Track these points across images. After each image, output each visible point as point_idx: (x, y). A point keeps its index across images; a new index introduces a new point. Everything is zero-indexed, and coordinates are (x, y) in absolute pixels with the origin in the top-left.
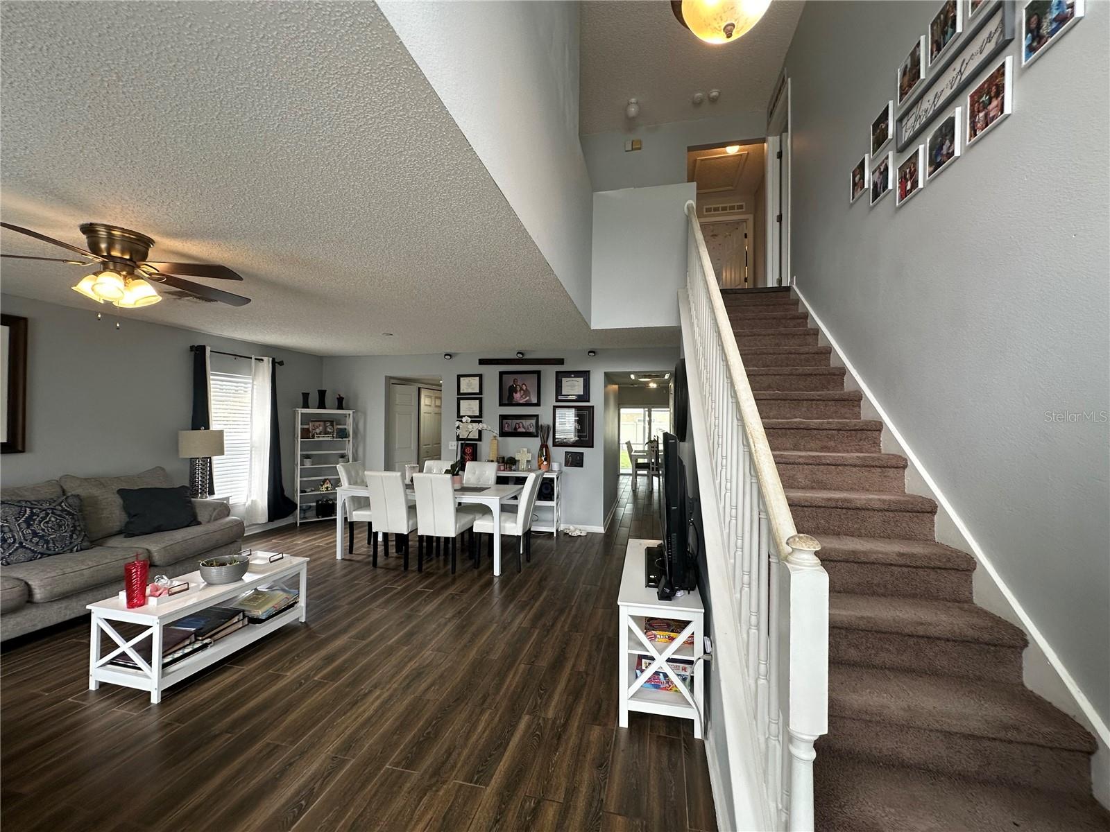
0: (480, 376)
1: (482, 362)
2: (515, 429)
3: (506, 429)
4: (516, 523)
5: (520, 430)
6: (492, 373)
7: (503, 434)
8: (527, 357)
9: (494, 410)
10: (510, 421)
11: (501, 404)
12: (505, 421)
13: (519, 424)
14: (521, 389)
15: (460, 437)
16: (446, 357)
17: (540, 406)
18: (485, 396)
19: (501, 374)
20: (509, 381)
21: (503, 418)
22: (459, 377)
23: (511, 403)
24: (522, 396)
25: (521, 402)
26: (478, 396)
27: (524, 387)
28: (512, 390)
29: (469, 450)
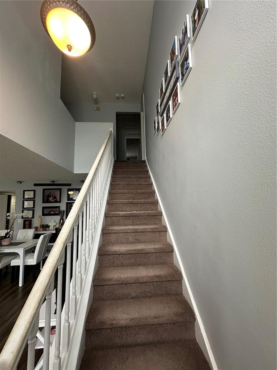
0: (34, 191)
1: (35, 185)
2: (50, 212)
3: (45, 212)
4: (33, 259)
5: (51, 213)
6: (39, 190)
7: (44, 215)
8: (55, 183)
9: (40, 205)
10: (47, 209)
11: (43, 202)
12: (45, 209)
13: (51, 210)
14: (53, 196)
15: (24, 217)
16: (18, 183)
17: (60, 202)
18: (36, 199)
19: (44, 190)
20: (47, 193)
21: (44, 208)
22: (24, 191)
23: (48, 202)
24: (53, 199)
25: (52, 201)
26: (33, 199)
27: (54, 195)
28: (49, 196)
29: (27, 223)
